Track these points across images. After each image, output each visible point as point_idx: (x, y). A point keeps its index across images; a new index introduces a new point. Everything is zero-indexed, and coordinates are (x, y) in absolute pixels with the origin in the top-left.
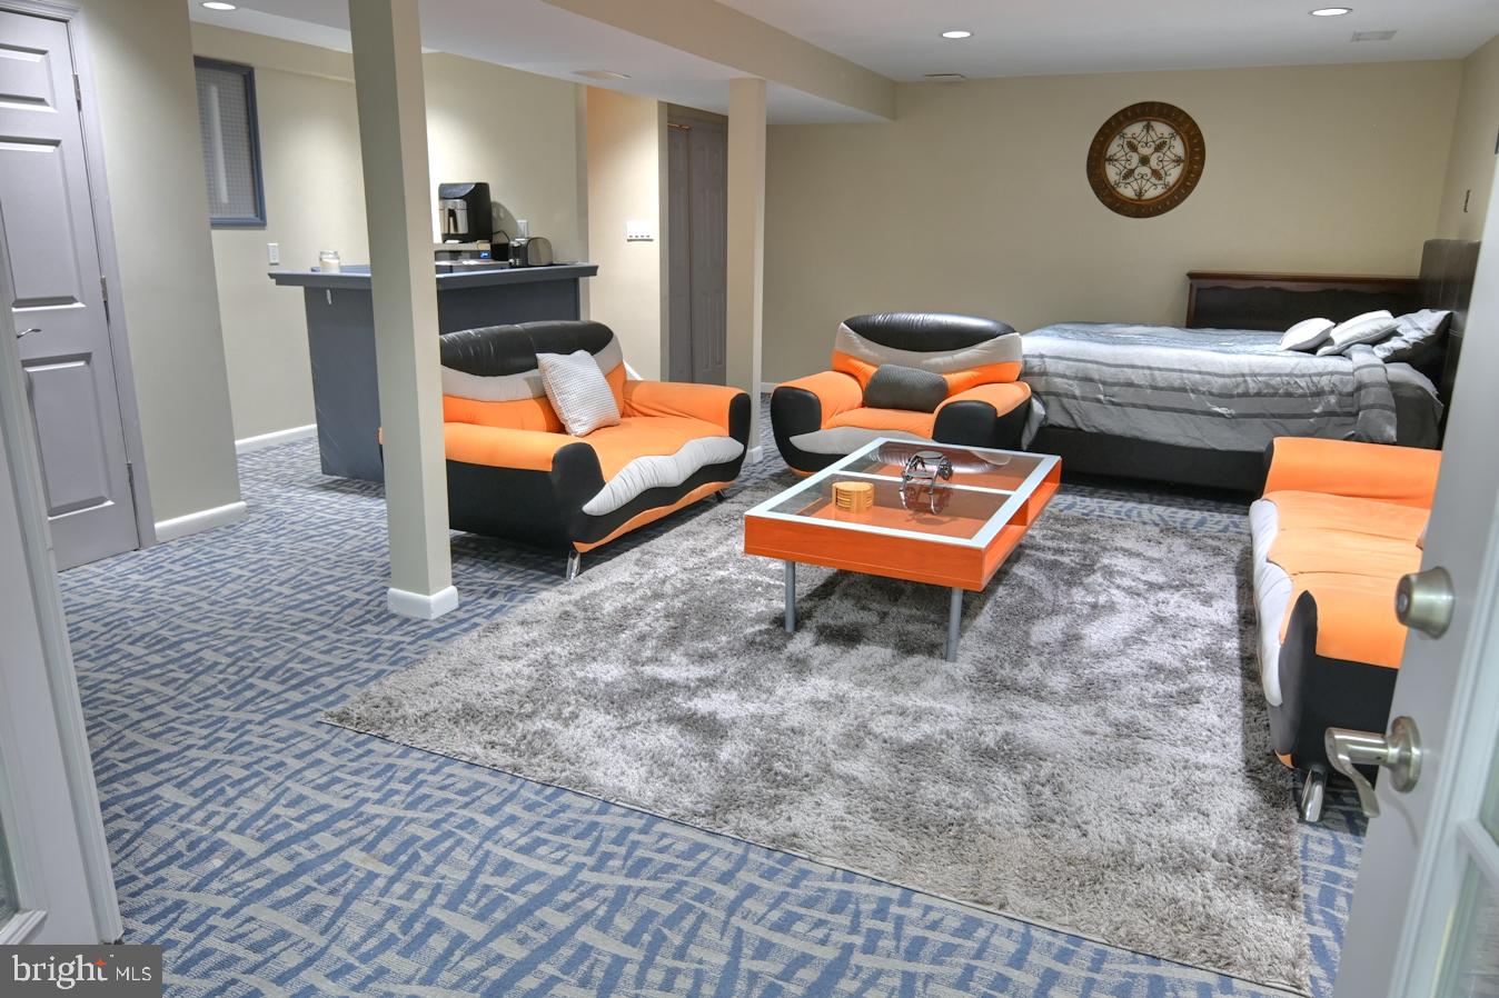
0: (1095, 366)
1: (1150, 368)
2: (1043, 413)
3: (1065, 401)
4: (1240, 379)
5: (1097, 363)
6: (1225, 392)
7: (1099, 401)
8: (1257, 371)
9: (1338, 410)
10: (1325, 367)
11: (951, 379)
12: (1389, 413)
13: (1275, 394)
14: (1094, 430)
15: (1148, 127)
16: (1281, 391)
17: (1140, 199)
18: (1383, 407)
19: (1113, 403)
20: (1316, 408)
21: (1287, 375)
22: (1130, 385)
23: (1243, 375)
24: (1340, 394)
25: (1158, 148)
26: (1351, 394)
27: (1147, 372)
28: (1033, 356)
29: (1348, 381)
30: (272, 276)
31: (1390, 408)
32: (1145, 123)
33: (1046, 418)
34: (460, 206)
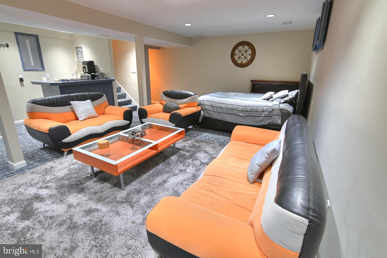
0: (215, 103)
1: (226, 104)
2: (203, 114)
3: (208, 111)
4: (246, 107)
5: (215, 102)
6: (242, 110)
7: (215, 111)
8: (250, 105)
9: (268, 115)
10: (266, 105)
11: (181, 106)
12: (279, 117)
13: (253, 111)
14: (214, 118)
15: (243, 47)
16: (255, 110)
17: (242, 63)
18: (278, 115)
19: (218, 112)
20: (263, 115)
21: (256, 106)
22: (222, 108)
23: (247, 106)
24: (268, 111)
25: (245, 52)
26: (271, 112)
27: (226, 105)
28: (202, 101)
29: (270, 108)
30: (31, 82)
31: (280, 116)
32: (243, 46)
33: (204, 115)
34: (86, 66)
